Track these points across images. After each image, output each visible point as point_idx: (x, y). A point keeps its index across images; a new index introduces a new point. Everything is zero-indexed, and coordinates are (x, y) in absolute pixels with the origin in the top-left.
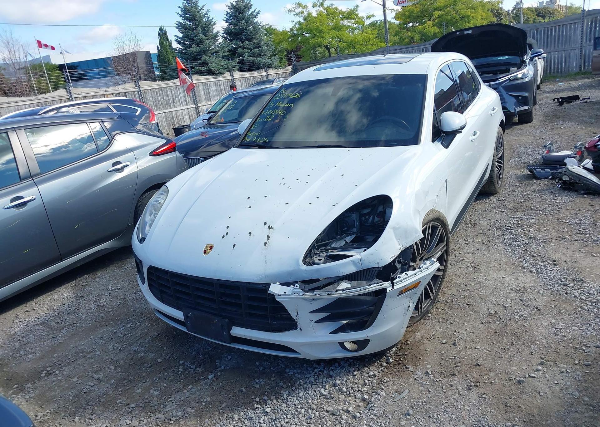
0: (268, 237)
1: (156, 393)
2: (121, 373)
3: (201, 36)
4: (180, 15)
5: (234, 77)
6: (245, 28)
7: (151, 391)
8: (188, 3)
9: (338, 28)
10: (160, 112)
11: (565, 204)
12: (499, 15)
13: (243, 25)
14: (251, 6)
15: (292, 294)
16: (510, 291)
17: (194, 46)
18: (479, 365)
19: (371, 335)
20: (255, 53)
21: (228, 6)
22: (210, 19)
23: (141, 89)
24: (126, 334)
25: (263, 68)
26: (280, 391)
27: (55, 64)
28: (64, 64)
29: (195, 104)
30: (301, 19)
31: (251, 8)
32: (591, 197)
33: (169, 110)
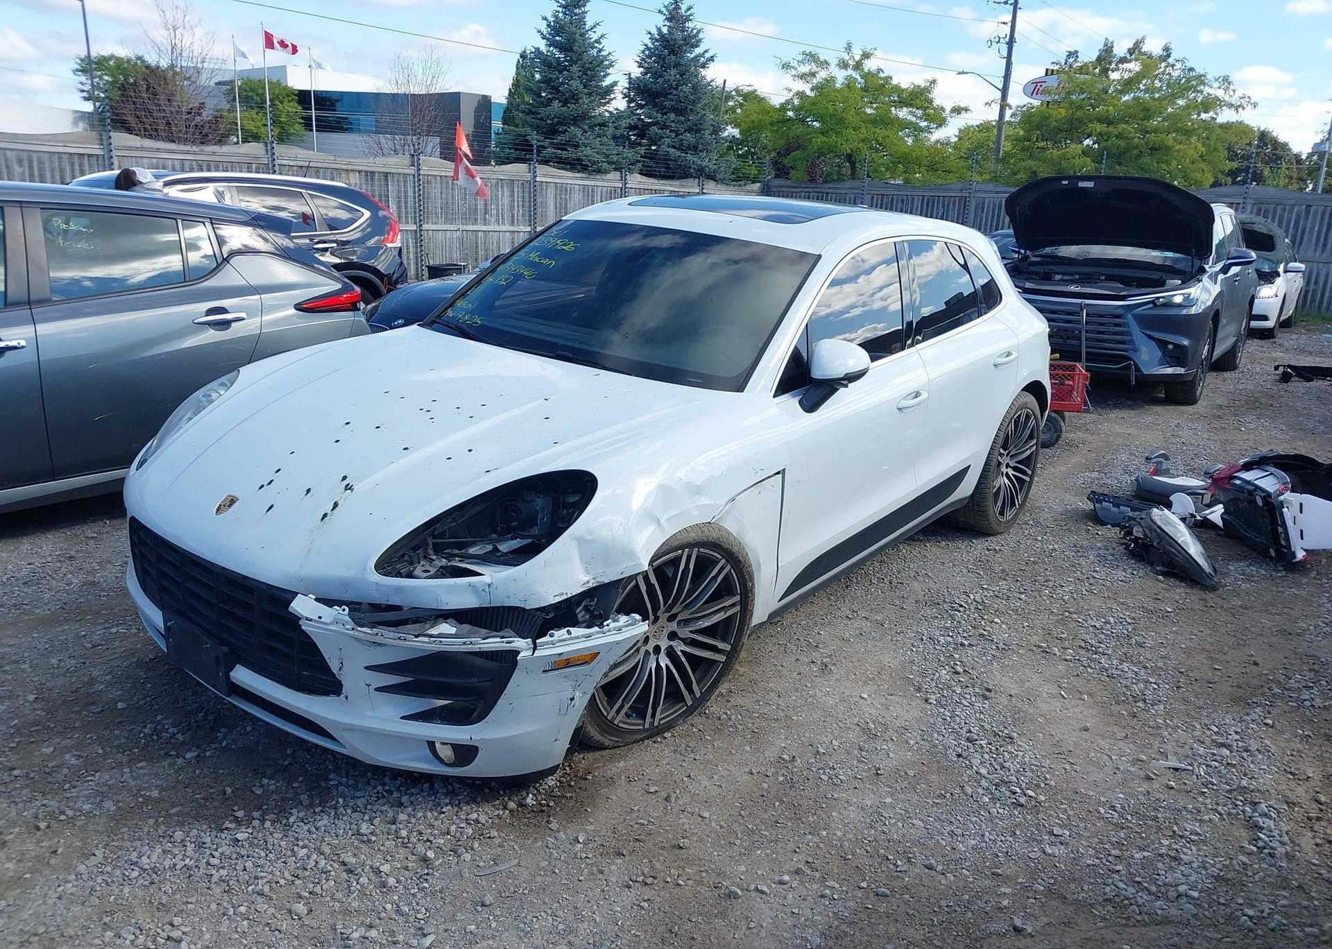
0: (336, 505)
1: (74, 761)
2: (38, 712)
3: (576, 84)
4: (542, 34)
5: (627, 186)
6: (676, 85)
7: (67, 757)
8: (565, 14)
9: (884, 121)
10: (453, 227)
11: (1108, 584)
12: (1277, 159)
13: (672, 78)
14: (700, 41)
15: (331, 623)
16: (852, 726)
17: (556, 104)
18: (680, 847)
19: (479, 738)
20: (685, 143)
21: (650, 33)
22: (604, 53)
23: (421, 172)
24: (99, 645)
25: (695, 177)
26: (291, 809)
27: (292, 88)
28: (310, 91)
29: (530, 225)
30: (806, 88)
31: (697, 46)
32: (1172, 581)
33: (470, 228)
